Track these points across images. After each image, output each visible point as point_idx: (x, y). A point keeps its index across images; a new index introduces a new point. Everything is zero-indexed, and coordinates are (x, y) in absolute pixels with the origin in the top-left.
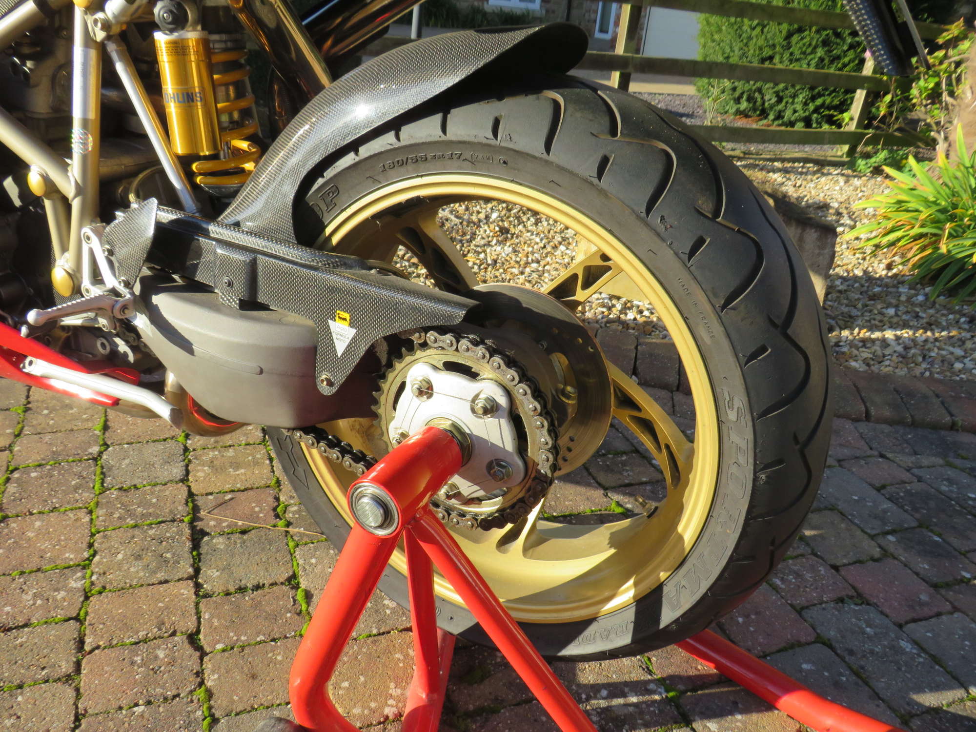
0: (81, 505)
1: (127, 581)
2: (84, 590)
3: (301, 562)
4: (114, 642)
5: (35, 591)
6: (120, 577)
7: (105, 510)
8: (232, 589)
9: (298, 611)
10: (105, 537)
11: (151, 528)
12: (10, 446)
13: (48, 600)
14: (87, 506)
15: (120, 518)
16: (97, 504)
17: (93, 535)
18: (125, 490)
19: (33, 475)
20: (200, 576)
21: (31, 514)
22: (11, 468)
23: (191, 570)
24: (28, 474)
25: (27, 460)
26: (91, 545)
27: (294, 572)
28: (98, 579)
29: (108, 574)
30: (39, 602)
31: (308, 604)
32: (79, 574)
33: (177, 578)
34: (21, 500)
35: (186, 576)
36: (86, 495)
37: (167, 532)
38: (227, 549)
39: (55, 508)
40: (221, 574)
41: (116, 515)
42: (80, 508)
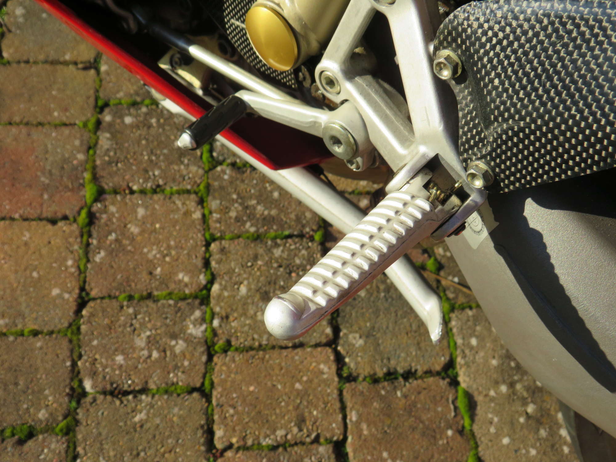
0: (189, 187)
1: (256, 336)
2: (206, 342)
3: (459, 341)
4: (250, 442)
5: (148, 333)
6: (246, 328)
7: (218, 202)
8: (380, 373)
9: (460, 428)
10: (222, 250)
11: (277, 245)
12: (96, 60)
13: (164, 351)
14: (197, 190)
15: (238, 219)
16: (208, 187)
17: (208, 245)
18: (239, 168)
19: (128, 120)
20: (341, 342)
21: (132, 192)
22: (100, 103)
23: (329, 331)
24: (122, 117)
25: (118, 92)
26: (207, 263)
27: (451, 355)
28: (220, 326)
29: (231, 318)
30: (155, 354)
31: (472, 418)
32: (197, 314)
33: (313, 342)
34: (116, 165)
35: (324, 340)
36: (194, 169)
37: (296, 255)
38: (369, 299)
39: (158, 186)
40: (366, 343)
41: (233, 214)
42: (188, 192)
